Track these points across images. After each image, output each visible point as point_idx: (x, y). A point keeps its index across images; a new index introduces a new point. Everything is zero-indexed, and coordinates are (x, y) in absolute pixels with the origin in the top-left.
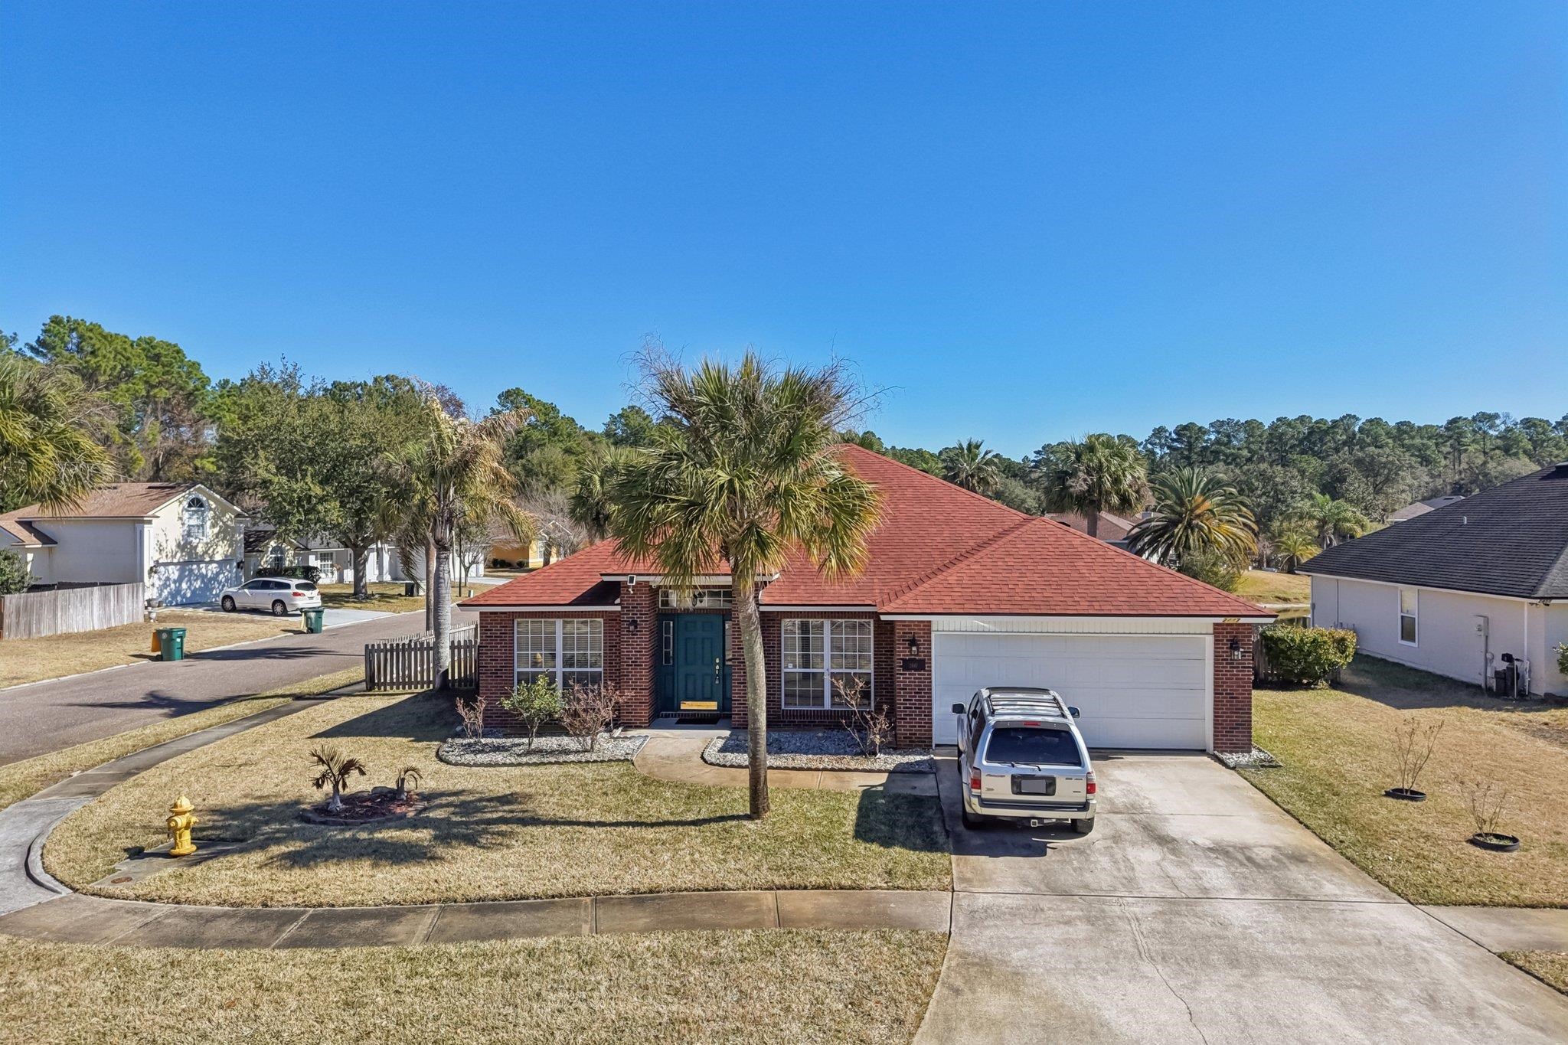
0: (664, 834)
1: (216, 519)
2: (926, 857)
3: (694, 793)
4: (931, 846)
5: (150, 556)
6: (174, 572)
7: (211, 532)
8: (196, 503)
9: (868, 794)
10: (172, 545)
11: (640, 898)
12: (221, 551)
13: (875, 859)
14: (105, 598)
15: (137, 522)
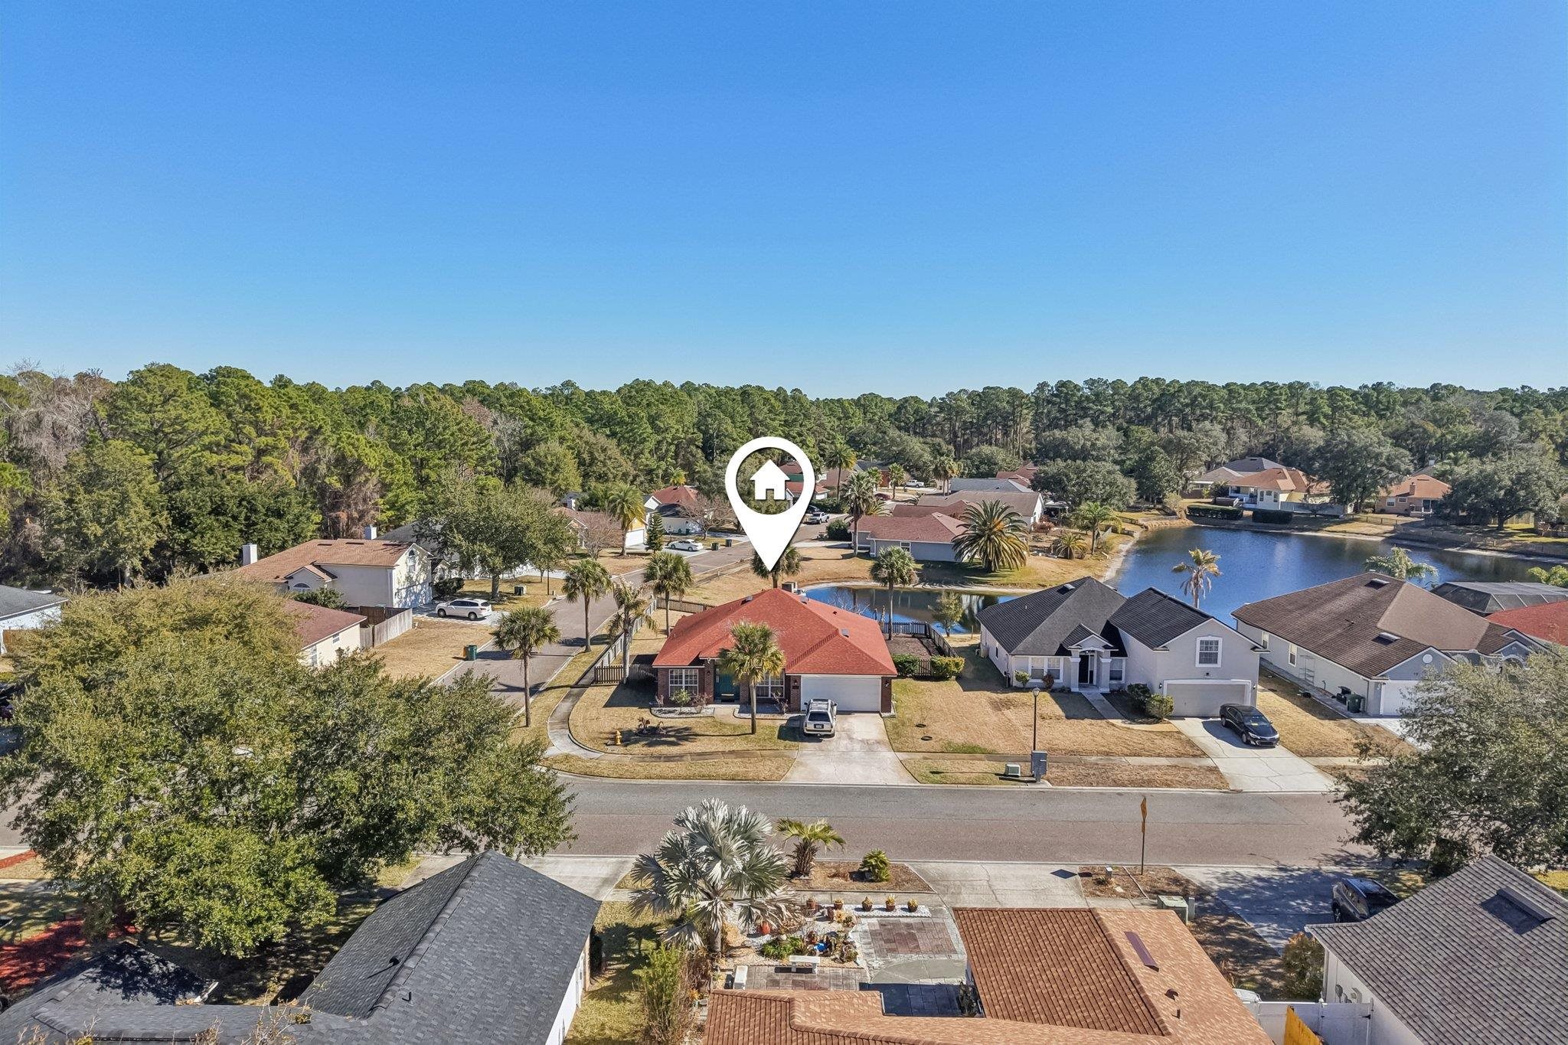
0: (732, 738)
1: (420, 559)
2: (793, 743)
3: (735, 727)
4: (795, 740)
5: (395, 586)
6: (404, 593)
7: (417, 568)
8: (411, 553)
9: (781, 727)
10: (403, 579)
11: (732, 752)
12: (422, 577)
13: (782, 743)
14: (400, 620)
15: (388, 570)
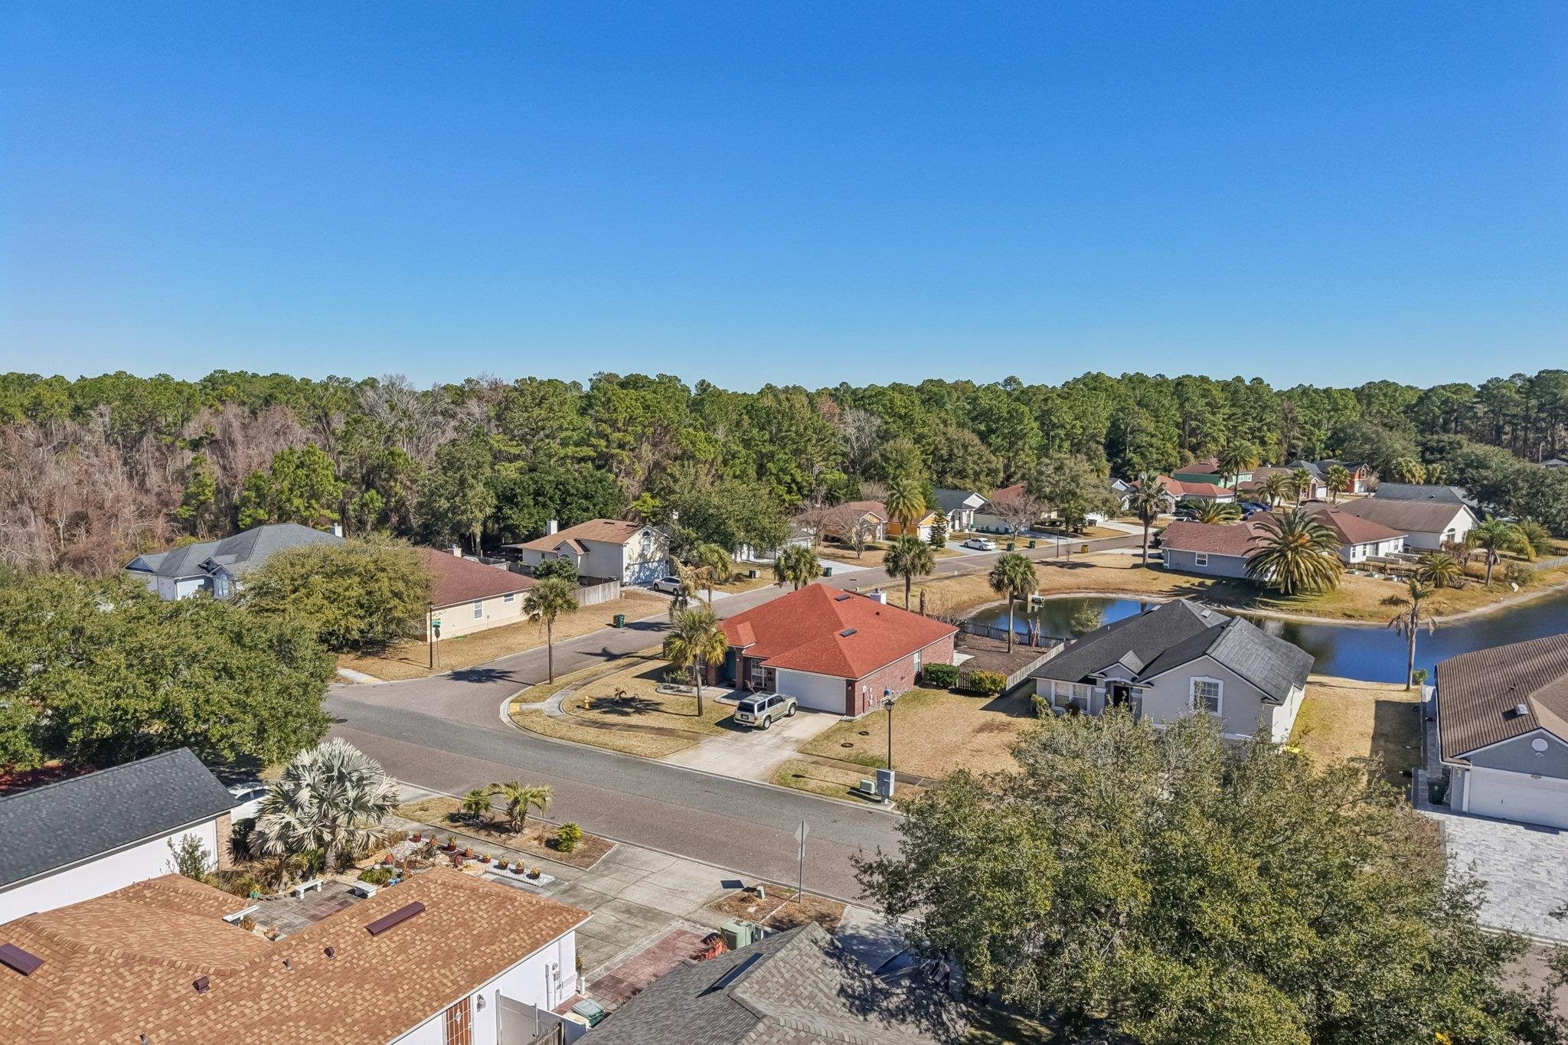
0: (679, 717)
1: (656, 540)
5: (626, 561)
6: (637, 568)
7: (653, 547)
8: (646, 534)
10: (636, 555)
12: (658, 555)
14: (604, 589)
15: (619, 546)
